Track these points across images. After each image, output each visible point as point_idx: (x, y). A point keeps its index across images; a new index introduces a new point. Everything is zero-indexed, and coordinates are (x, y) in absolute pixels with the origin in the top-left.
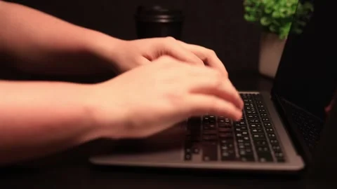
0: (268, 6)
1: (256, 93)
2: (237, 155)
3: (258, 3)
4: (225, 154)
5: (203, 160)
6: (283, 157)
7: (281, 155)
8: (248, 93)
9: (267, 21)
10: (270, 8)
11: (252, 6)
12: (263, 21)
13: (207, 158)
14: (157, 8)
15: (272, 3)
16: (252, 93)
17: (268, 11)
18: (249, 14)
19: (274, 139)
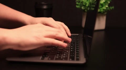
0: (84, 2)
1: (77, 35)
2: (62, 58)
3: (81, 1)
4: (57, 57)
5: (48, 59)
6: (78, 59)
7: (78, 58)
8: (74, 34)
9: (84, 8)
10: (85, 3)
11: (79, 2)
12: (83, 8)
13: (50, 59)
14: (43, 3)
15: (86, 1)
16: (76, 34)
17: (84, 4)
18: (78, 5)
19: (78, 52)
